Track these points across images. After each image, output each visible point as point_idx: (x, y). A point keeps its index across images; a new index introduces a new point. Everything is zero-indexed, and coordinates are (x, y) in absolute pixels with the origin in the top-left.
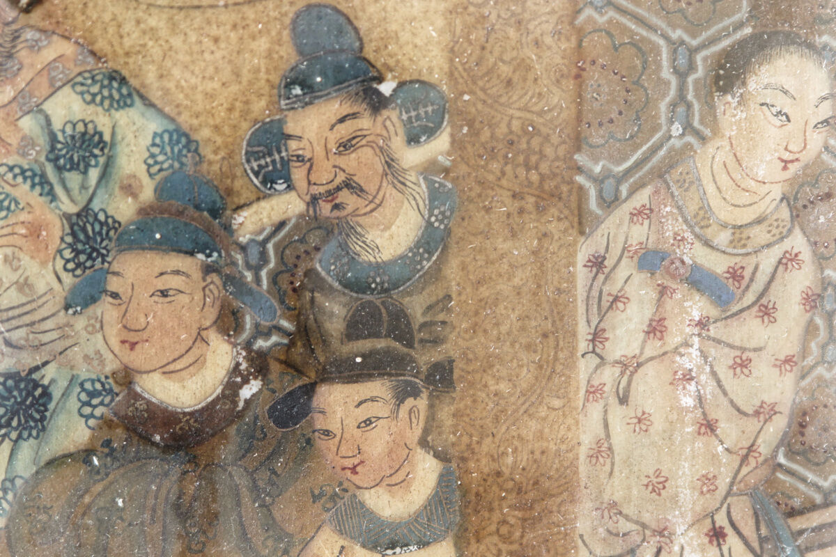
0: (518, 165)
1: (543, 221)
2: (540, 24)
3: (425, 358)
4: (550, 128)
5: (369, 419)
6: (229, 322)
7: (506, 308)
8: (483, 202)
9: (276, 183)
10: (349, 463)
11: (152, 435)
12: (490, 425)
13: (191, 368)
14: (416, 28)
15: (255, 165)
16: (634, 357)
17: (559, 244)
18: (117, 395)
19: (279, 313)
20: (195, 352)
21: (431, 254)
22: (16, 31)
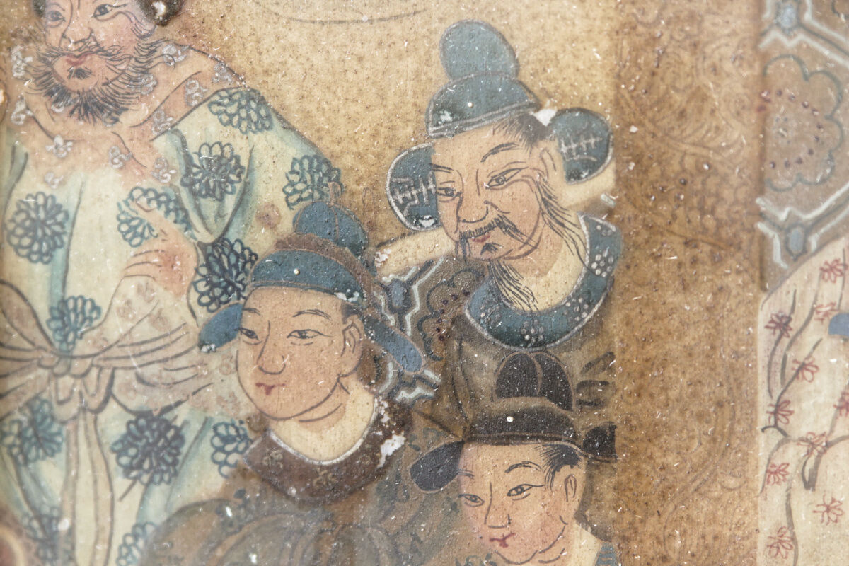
0: (691, 209)
1: (719, 273)
2: (718, 48)
3: (585, 422)
4: (729, 167)
5: (520, 487)
6: (371, 370)
7: (675, 370)
8: (651, 248)
9: (423, 219)
10: (498, 534)
11: (288, 488)
12: (655, 502)
13: (330, 417)
14: (578, 50)
15: (400, 198)
16: (823, 435)
17: (737, 301)
18: (252, 442)
19: (423, 363)
20: (334, 400)
21: (591, 305)
22: (152, 45)
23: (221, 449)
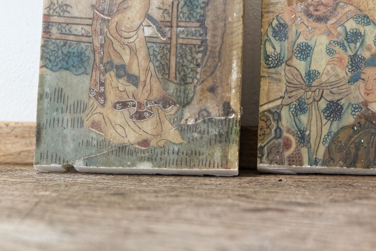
11: (373, 121)
22: (337, 3)
23: (354, 111)
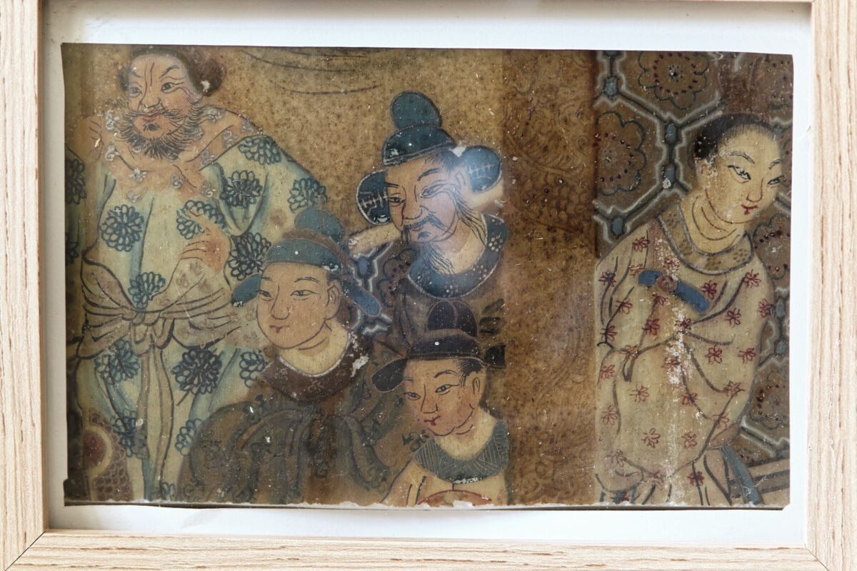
0: (552, 207)
1: (569, 247)
2: (568, 107)
3: (484, 344)
4: (575, 182)
5: (444, 386)
6: (346, 314)
7: (543, 309)
8: (527, 233)
9: (380, 217)
10: (430, 417)
11: (291, 393)
12: (531, 393)
13: (319, 346)
14: (479, 109)
15: (365, 204)
16: (636, 347)
17: (581, 264)
18: (267, 364)
19: (380, 309)
20: (322, 335)
21: (489, 270)
22: (200, 109)
